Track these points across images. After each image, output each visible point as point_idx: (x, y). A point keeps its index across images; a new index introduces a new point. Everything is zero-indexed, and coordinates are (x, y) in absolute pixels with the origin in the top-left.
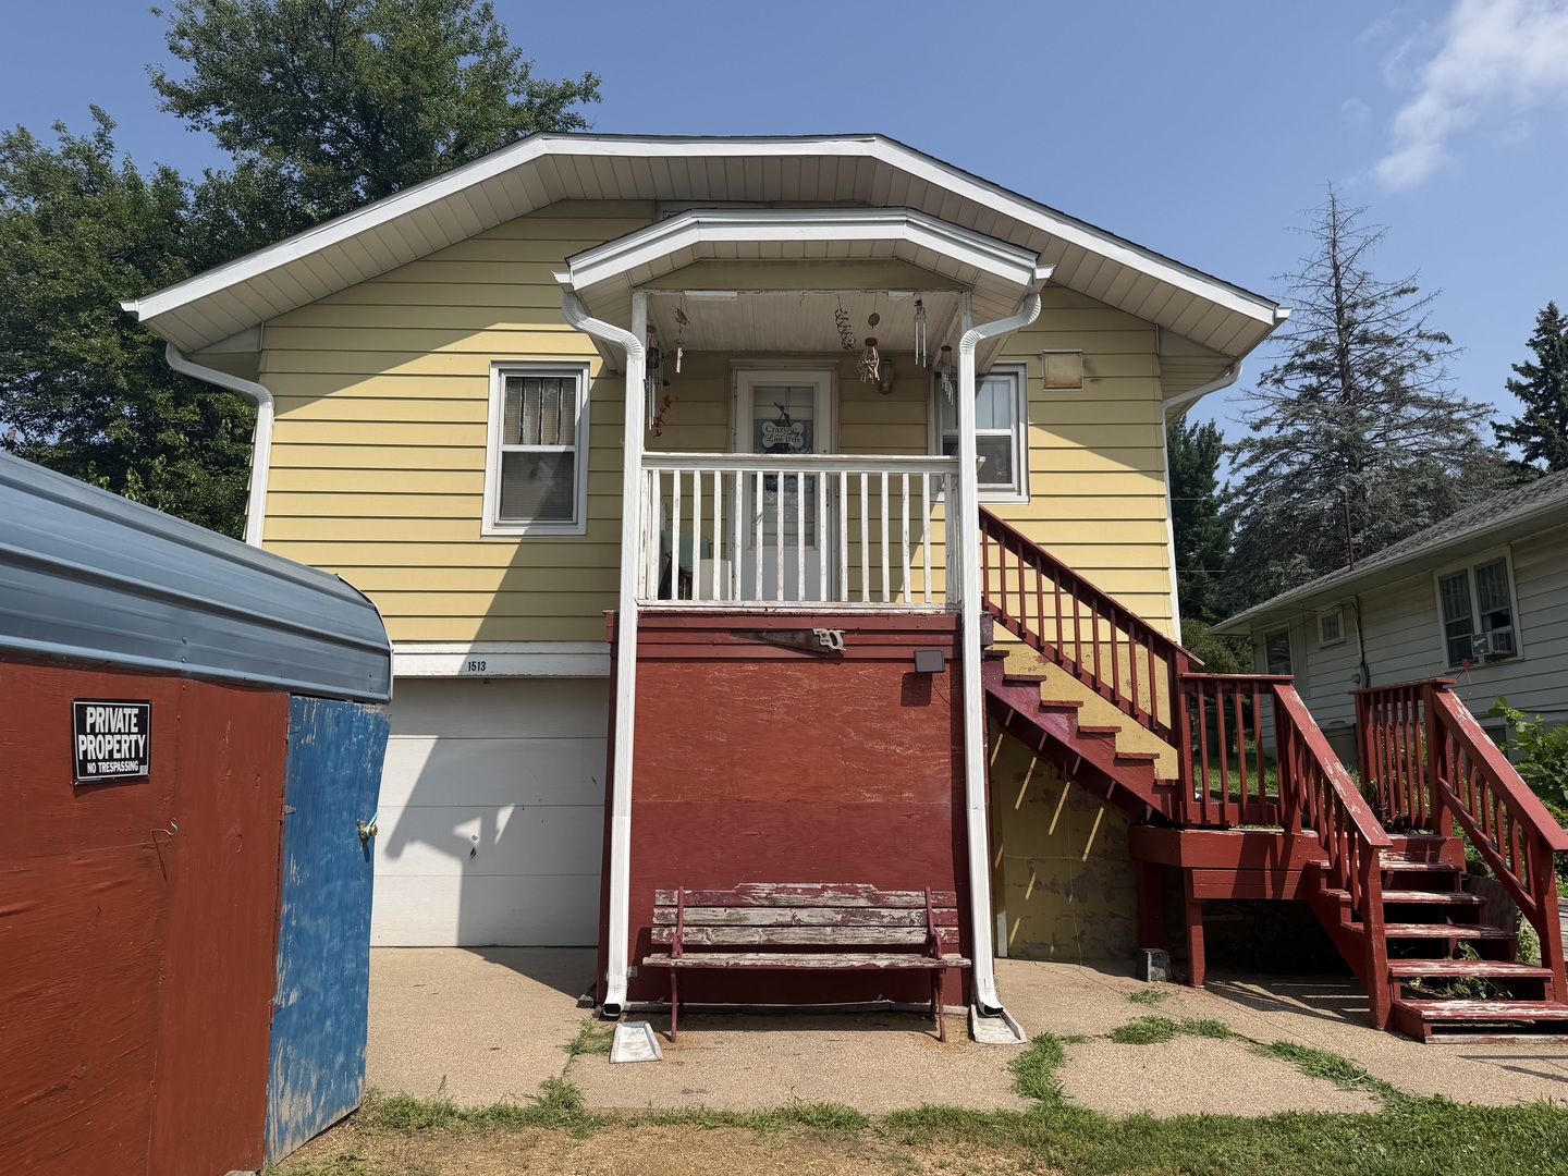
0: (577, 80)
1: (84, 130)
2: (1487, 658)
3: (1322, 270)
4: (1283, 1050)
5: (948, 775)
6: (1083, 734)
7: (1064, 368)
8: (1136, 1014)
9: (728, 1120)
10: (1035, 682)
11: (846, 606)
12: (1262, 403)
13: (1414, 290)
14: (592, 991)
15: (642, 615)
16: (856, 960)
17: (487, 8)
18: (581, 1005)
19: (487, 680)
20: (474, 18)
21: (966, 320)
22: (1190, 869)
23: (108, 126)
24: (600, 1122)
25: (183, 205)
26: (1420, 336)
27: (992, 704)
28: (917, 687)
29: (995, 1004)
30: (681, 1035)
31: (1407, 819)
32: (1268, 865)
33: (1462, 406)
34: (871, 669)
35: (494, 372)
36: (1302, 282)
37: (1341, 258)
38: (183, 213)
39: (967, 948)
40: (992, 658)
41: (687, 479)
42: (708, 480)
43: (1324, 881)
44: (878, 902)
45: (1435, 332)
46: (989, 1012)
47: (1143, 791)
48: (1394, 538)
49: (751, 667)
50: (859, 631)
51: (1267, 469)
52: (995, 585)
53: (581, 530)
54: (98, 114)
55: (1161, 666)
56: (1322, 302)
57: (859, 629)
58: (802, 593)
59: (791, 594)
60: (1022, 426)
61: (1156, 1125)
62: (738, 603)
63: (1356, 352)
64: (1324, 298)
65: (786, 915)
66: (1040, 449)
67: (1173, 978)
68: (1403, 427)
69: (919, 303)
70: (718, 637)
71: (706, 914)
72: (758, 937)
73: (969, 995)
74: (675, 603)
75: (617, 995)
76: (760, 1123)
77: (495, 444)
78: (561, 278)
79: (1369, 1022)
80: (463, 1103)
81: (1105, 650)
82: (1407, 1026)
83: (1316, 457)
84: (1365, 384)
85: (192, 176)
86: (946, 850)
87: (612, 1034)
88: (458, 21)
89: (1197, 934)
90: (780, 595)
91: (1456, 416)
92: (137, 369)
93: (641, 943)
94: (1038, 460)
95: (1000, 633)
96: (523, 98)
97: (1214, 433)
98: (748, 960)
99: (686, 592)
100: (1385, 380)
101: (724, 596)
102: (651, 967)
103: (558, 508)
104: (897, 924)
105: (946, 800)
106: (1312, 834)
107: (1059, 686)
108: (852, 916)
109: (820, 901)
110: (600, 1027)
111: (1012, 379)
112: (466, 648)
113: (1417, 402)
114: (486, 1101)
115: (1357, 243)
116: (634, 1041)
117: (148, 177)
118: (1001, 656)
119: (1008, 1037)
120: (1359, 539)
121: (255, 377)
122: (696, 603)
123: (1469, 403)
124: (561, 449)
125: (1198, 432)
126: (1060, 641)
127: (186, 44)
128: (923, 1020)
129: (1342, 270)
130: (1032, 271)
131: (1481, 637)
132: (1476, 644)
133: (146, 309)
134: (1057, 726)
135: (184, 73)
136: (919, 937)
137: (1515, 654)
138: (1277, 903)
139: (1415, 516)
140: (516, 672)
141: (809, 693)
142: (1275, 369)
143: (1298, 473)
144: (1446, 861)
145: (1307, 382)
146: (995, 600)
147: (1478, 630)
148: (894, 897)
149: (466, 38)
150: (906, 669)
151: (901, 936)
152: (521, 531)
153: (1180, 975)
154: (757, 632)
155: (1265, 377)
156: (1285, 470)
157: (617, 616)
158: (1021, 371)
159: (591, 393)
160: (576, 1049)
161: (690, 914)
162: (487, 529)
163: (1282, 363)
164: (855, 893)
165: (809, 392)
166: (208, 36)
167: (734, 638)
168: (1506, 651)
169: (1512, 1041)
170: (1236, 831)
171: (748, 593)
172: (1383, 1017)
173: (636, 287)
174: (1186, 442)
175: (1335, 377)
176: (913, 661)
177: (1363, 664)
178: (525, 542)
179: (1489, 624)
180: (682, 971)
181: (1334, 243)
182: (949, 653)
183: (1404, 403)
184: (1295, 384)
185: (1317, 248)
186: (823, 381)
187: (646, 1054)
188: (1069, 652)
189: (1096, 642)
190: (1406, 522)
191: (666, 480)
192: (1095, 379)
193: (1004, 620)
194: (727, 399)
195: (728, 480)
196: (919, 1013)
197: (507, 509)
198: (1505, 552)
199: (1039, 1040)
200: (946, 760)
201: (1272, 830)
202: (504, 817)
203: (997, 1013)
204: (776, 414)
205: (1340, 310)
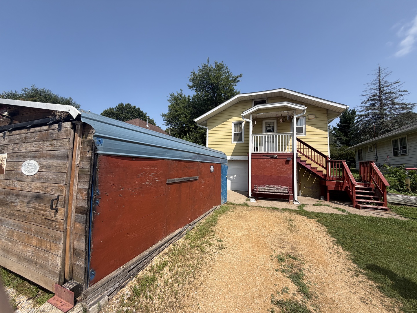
0: (239, 75)
1: (179, 92)
2: (401, 154)
3: (376, 81)
4: (336, 208)
5: (291, 173)
6: (312, 168)
7: (311, 117)
8: (317, 203)
9: (264, 207)
10: (305, 161)
11: (278, 152)
12: (361, 108)
13: (399, 82)
14: (247, 195)
15: (252, 154)
16: (279, 194)
17: (227, 67)
18: (246, 196)
19: (233, 160)
20: (225, 69)
21: (295, 114)
22: (327, 186)
23: (182, 91)
24: (250, 206)
25: (191, 100)
26: (400, 91)
27: (298, 164)
28: (287, 162)
29: (297, 200)
30: (258, 200)
31: (366, 181)
32: (340, 186)
33: (409, 104)
34: (281, 160)
35: (233, 123)
36: (371, 84)
37: (381, 78)
38: (191, 101)
39: (293, 193)
40: (298, 158)
41: (257, 137)
42: (260, 137)
43: (349, 188)
44: (282, 187)
45: (404, 90)
46: (296, 201)
47: (321, 176)
48: (388, 131)
49: (265, 160)
50: (280, 155)
51: (362, 119)
52: (299, 147)
53: (243, 142)
54: (181, 90)
55: (324, 159)
56: (375, 87)
57: (279, 155)
58: (272, 150)
59: (271, 151)
60: (305, 125)
61: (314, 212)
62: (264, 152)
63: (383, 97)
64: (377, 87)
65: (270, 188)
66: (307, 128)
67: (324, 200)
68: (394, 110)
69: (288, 112)
70: (261, 156)
71: (260, 188)
72: (266, 191)
73: (293, 199)
74: (256, 152)
75: (250, 195)
76: (267, 208)
77: (233, 132)
78: (242, 115)
79: (353, 207)
80: (236, 203)
81: (316, 156)
82: (357, 207)
83: (373, 117)
84: (386, 102)
85: (192, 96)
86: (291, 182)
87: (250, 199)
88: (223, 70)
89: (328, 194)
90: (269, 151)
91: (408, 106)
92: (187, 121)
93: (253, 190)
94: (307, 130)
95: (299, 154)
96: (232, 79)
97: (355, 111)
98: (265, 193)
99: (257, 151)
100: (391, 101)
101: (262, 151)
102: (254, 193)
103: (240, 139)
104: (284, 190)
105: (291, 176)
106: (347, 182)
107: (309, 161)
108: (278, 189)
109: (274, 187)
110: (248, 199)
111: (303, 119)
112: (230, 156)
113: (398, 104)
114: (238, 203)
115: (384, 75)
116: (253, 200)
117: (187, 97)
118: (300, 158)
119: (298, 204)
120: (381, 132)
121: (206, 126)
122: (258, 152)
123: (411, 103)
124: (241, 132)
125: (351, 111)
126: (309, 155)
127: (191, 80)
128: (288, 201)
129: (381, 81)
130: (304, 108)
131: (400, 151)
132: (399, 152)
133: (196, 120)
134: (308, 167)
135: (191, 84)
136: (287, 192)
137: (407, 154)
138: (341, 191)
139: (394, 127)
140: (236, 159)
141: (273, 163)
142: (365, 101)
143: (369, 120)
144: (371, 187)
145: (372, 103)
146: (299, 150)
147: (399, 149)
148: (284, 187)
149: (224, 72)
150: (286, 160)
151: (285, 191)
152: (236, 142)
153: (326, 199)
154: (266, 155)
155: (362, 103)
156: (366, 119)
157: (249, 154)
158: (305, 117)
159: (244, 125)
160: (246, 200)
161: (258, 188)
162: (232, 142)
163: (366, 100)
164: (279, 186)
165: (273, 123)
166: (193, 78)
167: (263, 156)
168: (405, 153)
169: (375, 211)
170: (335, 181)
171: (265, 151)
172: (354, 206)
173: (251, 114)
174: (348, 113)
175: (378, 101)
176: (287, 159)
177: (376, 155)
178: (237, 144)
179: (402, 148)
180: (258, 193)
181: (379, 76)
182: (292, 158)
183: (395, 105)
184: (369, 104)
185: (375, 77)
186: (275, 121)
187: (254, 201)
188: (310, 157)
189: (314, 155)
190: (392, 128)
191: (255, 137)
192: (317, 118)
193: (300, 152)
194: (262, 124)
195: (262, 137)
196: (287, 201)
197: (235, 140)
198: (406, 136)
199: (302, 204)
200: (291, 171)
201: (341, 181)
202: (235, 176)
203: (297, 201)
204: (269, 126)
205: (380, 89)
